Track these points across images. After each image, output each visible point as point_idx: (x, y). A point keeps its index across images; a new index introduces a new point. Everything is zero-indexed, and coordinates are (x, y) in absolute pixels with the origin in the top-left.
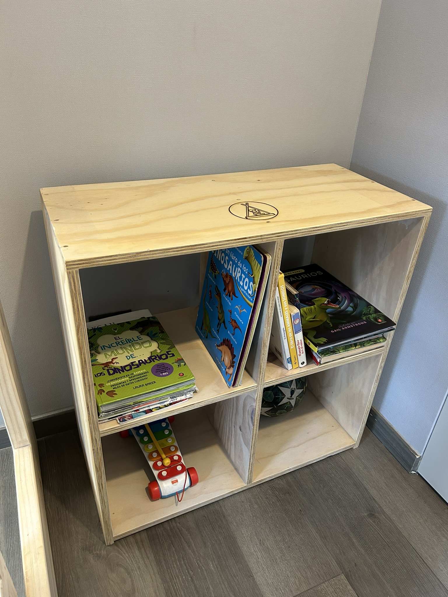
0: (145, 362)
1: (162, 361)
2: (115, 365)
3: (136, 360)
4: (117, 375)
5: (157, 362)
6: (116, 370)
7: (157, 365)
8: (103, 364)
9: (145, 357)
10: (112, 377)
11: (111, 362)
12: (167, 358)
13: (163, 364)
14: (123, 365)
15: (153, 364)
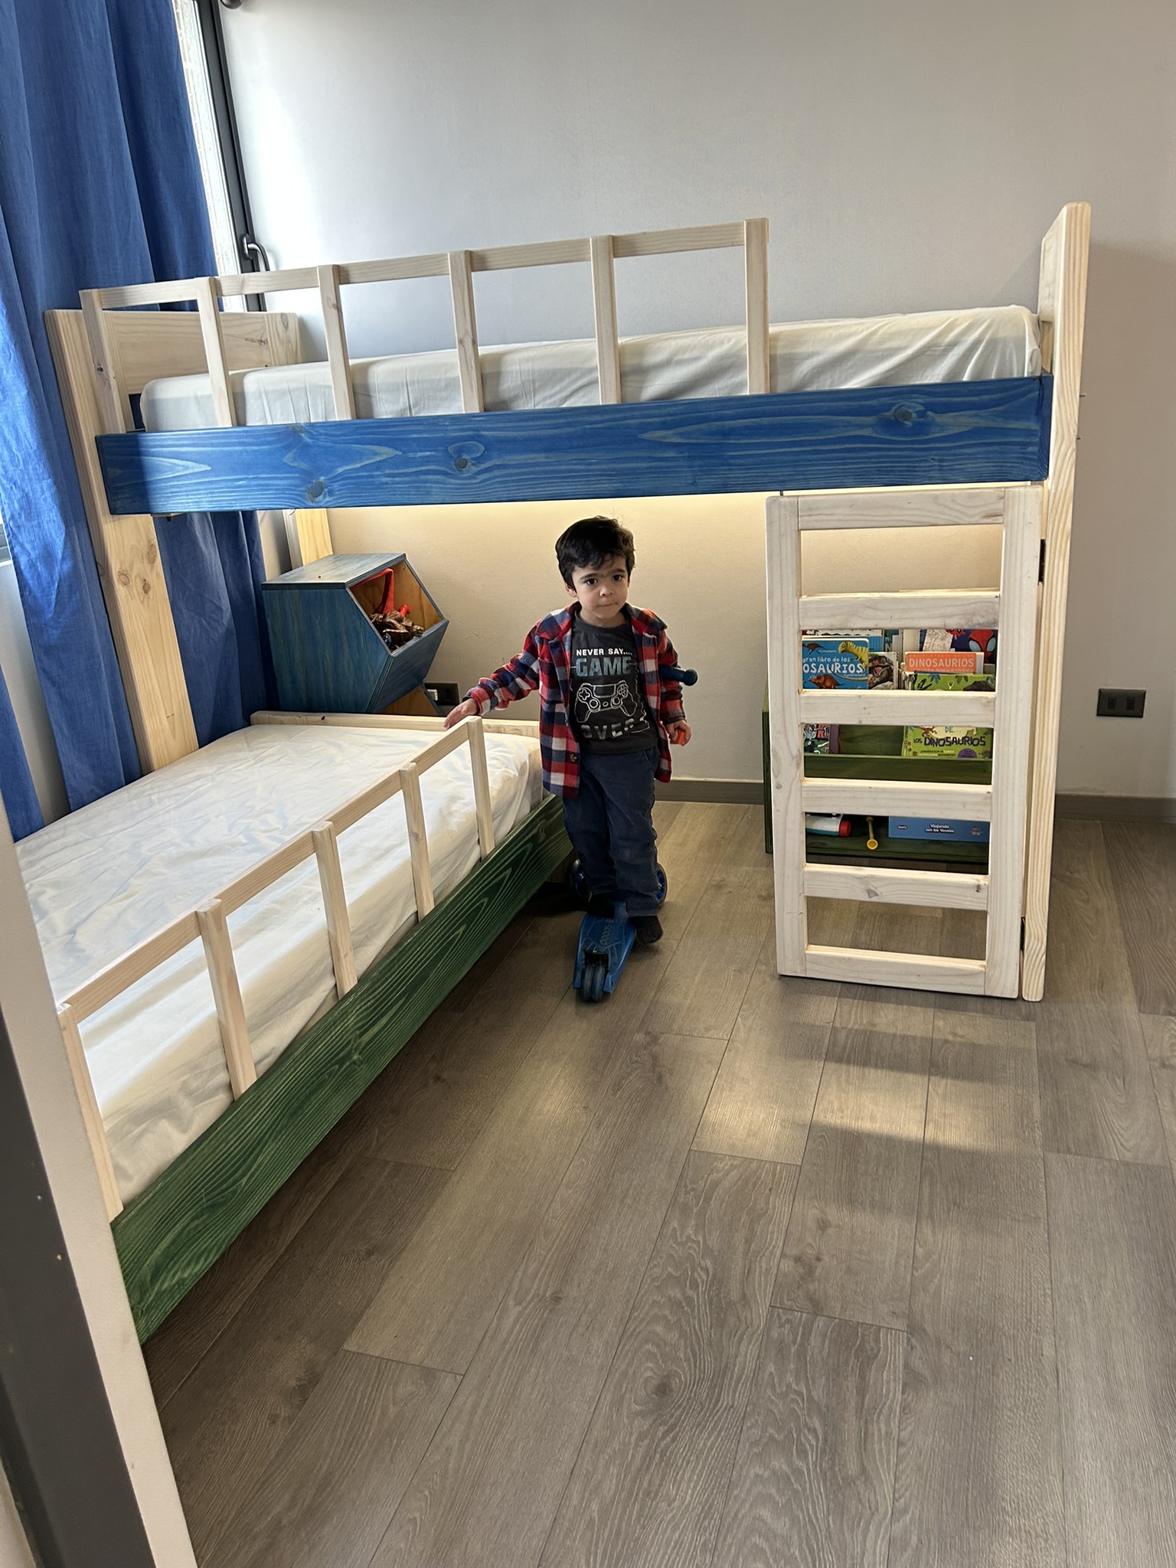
0: (957, 742)
1: (972, 747)
2: (933, 734)
3: (952, 736)
4: (930, 747)
5: (967, 746)
6: (932, 742)
7: (966, 751)
8: (924, 729)
9: (960, 737)
10: (926, 748)
11: (931, 730)
12: (977, 745)
13: (971, 751)
14: (939, 737)
15: (963, 747)
